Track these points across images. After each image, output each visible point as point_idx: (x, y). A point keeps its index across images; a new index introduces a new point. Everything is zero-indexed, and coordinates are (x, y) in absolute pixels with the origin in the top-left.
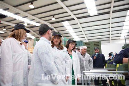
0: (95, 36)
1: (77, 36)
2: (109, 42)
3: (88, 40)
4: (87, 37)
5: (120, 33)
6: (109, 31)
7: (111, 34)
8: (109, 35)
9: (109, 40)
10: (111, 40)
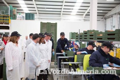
0: (46, 8)
1: (27, 8)
2: (60, 17)
3: (38, 11)
4: (37, 8)
5: (72, 9)
6: (61, 9)
7: (64, 9)
8: (61, 12)
9: (60, 14)
10: (63, 14)
